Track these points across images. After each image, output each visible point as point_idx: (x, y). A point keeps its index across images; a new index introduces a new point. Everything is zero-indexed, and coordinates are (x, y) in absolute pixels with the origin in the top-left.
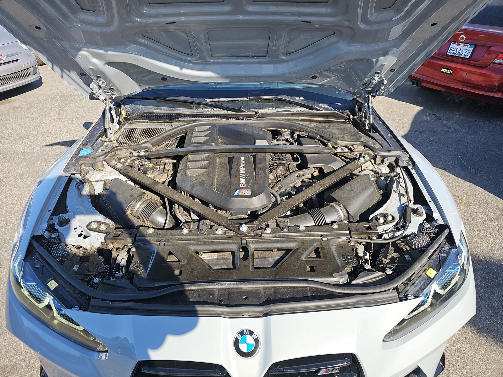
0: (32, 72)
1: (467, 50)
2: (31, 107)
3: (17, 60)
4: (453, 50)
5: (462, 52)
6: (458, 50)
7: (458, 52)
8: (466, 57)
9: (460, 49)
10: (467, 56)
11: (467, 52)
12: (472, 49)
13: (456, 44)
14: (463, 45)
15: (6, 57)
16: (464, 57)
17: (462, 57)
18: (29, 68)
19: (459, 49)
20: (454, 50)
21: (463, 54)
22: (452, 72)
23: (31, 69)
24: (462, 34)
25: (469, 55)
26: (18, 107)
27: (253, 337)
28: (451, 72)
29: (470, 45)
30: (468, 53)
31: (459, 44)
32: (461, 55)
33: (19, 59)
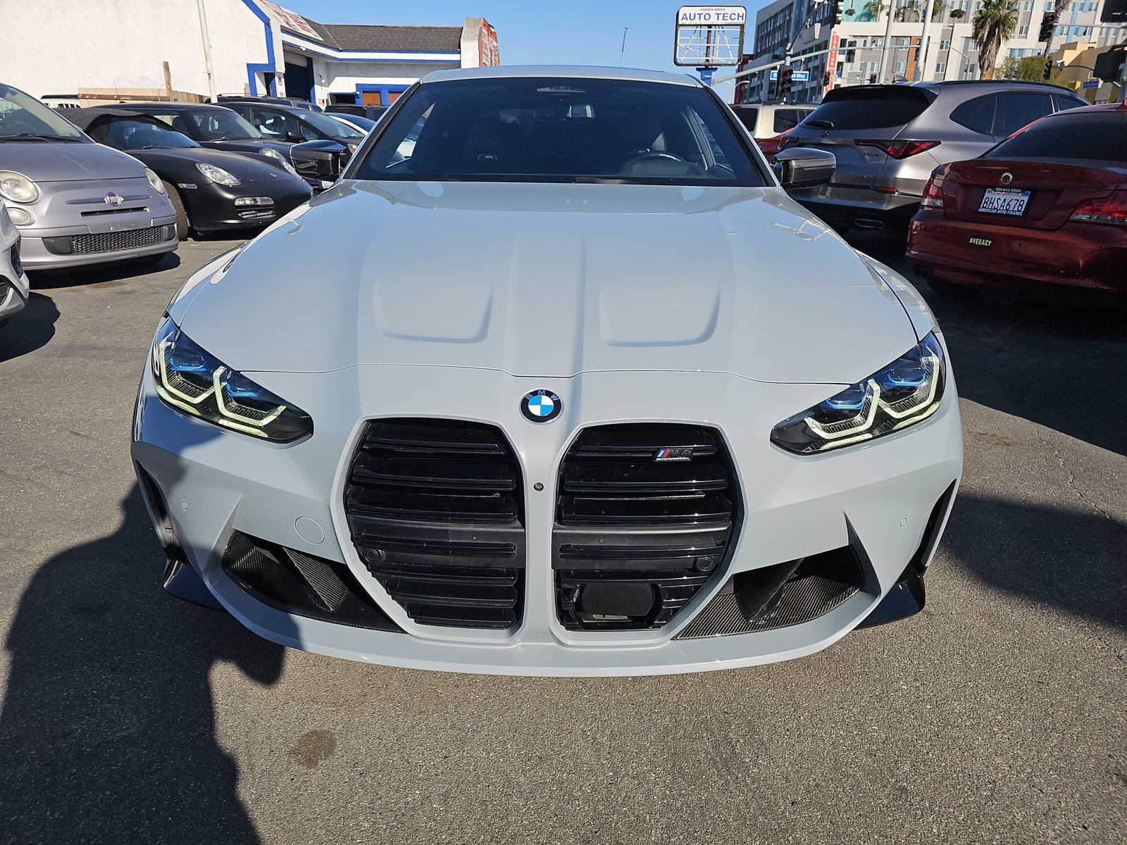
0: (165, 235)
1: (1018, 200)
2: (156, 293)
3: (141, 209)
4: (990, 203)
5: (1008, 204)
6: (1000, 202)
7: (1001, 206)
8: (1017, 213)
9: (1005, 199)
10: (1018, 211)
11: (1018, 205)
12: (1026, 199)
13: (995, 191)
14: (1010, 192)
15: (122, 199)
16: (1012, 213)
17: (1009, 215)
18: (160, 226)
19: (1002, 200)
20: (993, 203)
21: (1011, 209)
22: (990, 242)
23: (165, 228)
24: (1007, 171)
25: (1023, 210)
26: (132, 292)
27: (552, 399)
28: (988, 243)
29: (1023, 191)
30: (1020, 205)
31: (1002, 191)
32: (1007, 210)
33: (146, 207)
